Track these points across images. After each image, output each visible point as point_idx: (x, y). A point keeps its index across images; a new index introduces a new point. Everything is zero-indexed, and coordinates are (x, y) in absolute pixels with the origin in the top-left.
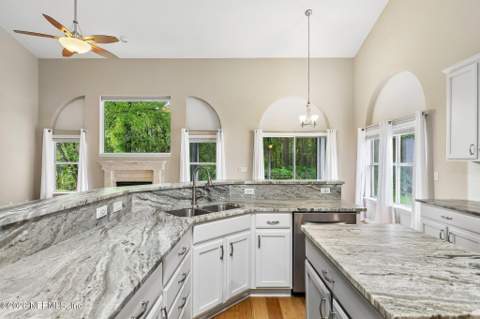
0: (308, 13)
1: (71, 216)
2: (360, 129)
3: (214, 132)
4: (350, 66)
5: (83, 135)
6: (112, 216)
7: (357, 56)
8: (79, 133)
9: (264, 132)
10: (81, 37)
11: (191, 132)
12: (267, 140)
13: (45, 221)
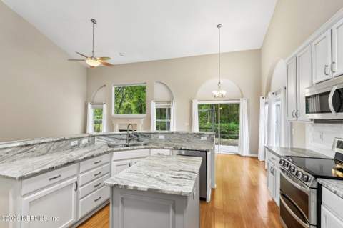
0: (219, 26)
1: (57, 144)
2: (261, 98)
3: (169, 102)
4: (257, 54)
5: (105, 105)
6: (81, 145)
7: (262, 47)
8: (102, 104)
9: (199, 101)
10: (95, 59)
11: (157, 102)
12: (200, 106)
13: (44, 145)
